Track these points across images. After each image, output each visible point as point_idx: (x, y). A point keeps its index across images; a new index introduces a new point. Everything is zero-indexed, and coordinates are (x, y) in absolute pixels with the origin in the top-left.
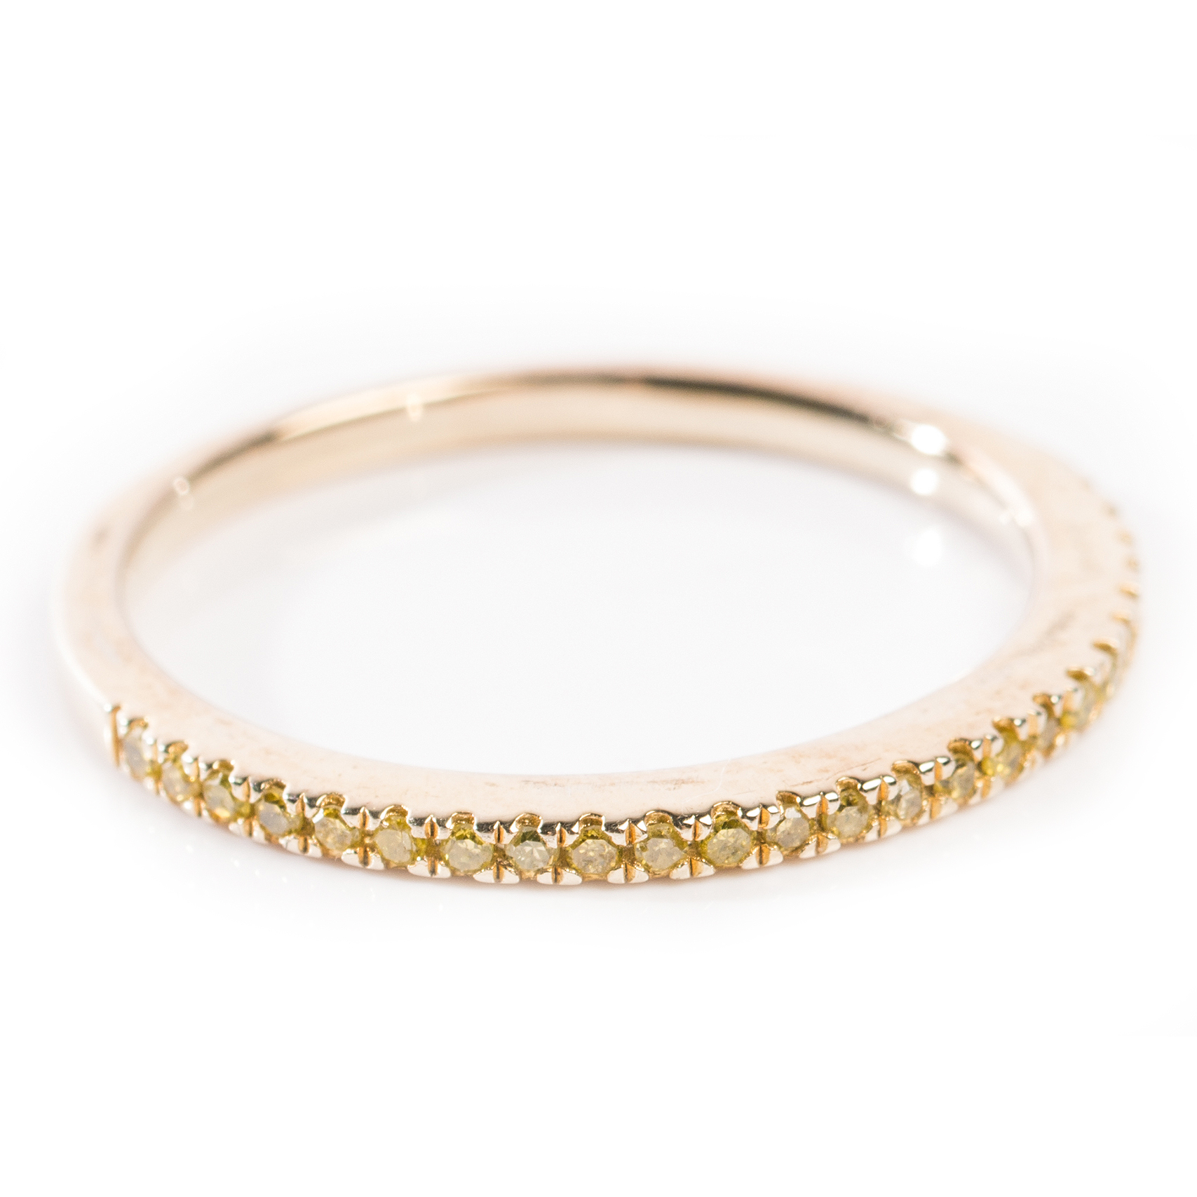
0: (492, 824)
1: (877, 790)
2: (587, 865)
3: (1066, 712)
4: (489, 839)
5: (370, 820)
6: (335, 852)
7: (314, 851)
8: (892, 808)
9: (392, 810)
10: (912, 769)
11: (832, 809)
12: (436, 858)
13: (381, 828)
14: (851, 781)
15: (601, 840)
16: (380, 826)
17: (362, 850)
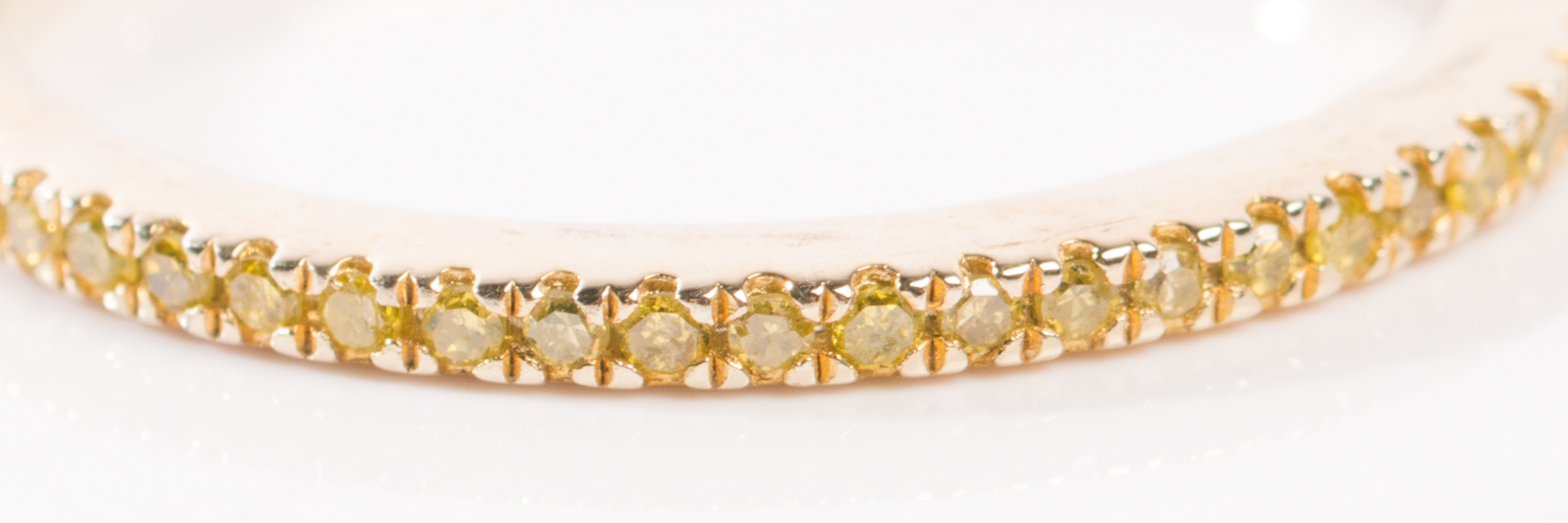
0: (503, 286)
1: (1124, 263)
2: (650, 356)
3: (1451, 181)
4: (499, 308)
5: (314, 279)
6: (261, 338)
7: (230, 333)
8: (1149, 298)
9: (350, 265)
10: (1185, 236)
11: (1049, 286)
12: (415, 341)
13: (329, 291)
14: (1083, 246)
15: (675, 315)
16: (329, 287)
17: (302, 329)
